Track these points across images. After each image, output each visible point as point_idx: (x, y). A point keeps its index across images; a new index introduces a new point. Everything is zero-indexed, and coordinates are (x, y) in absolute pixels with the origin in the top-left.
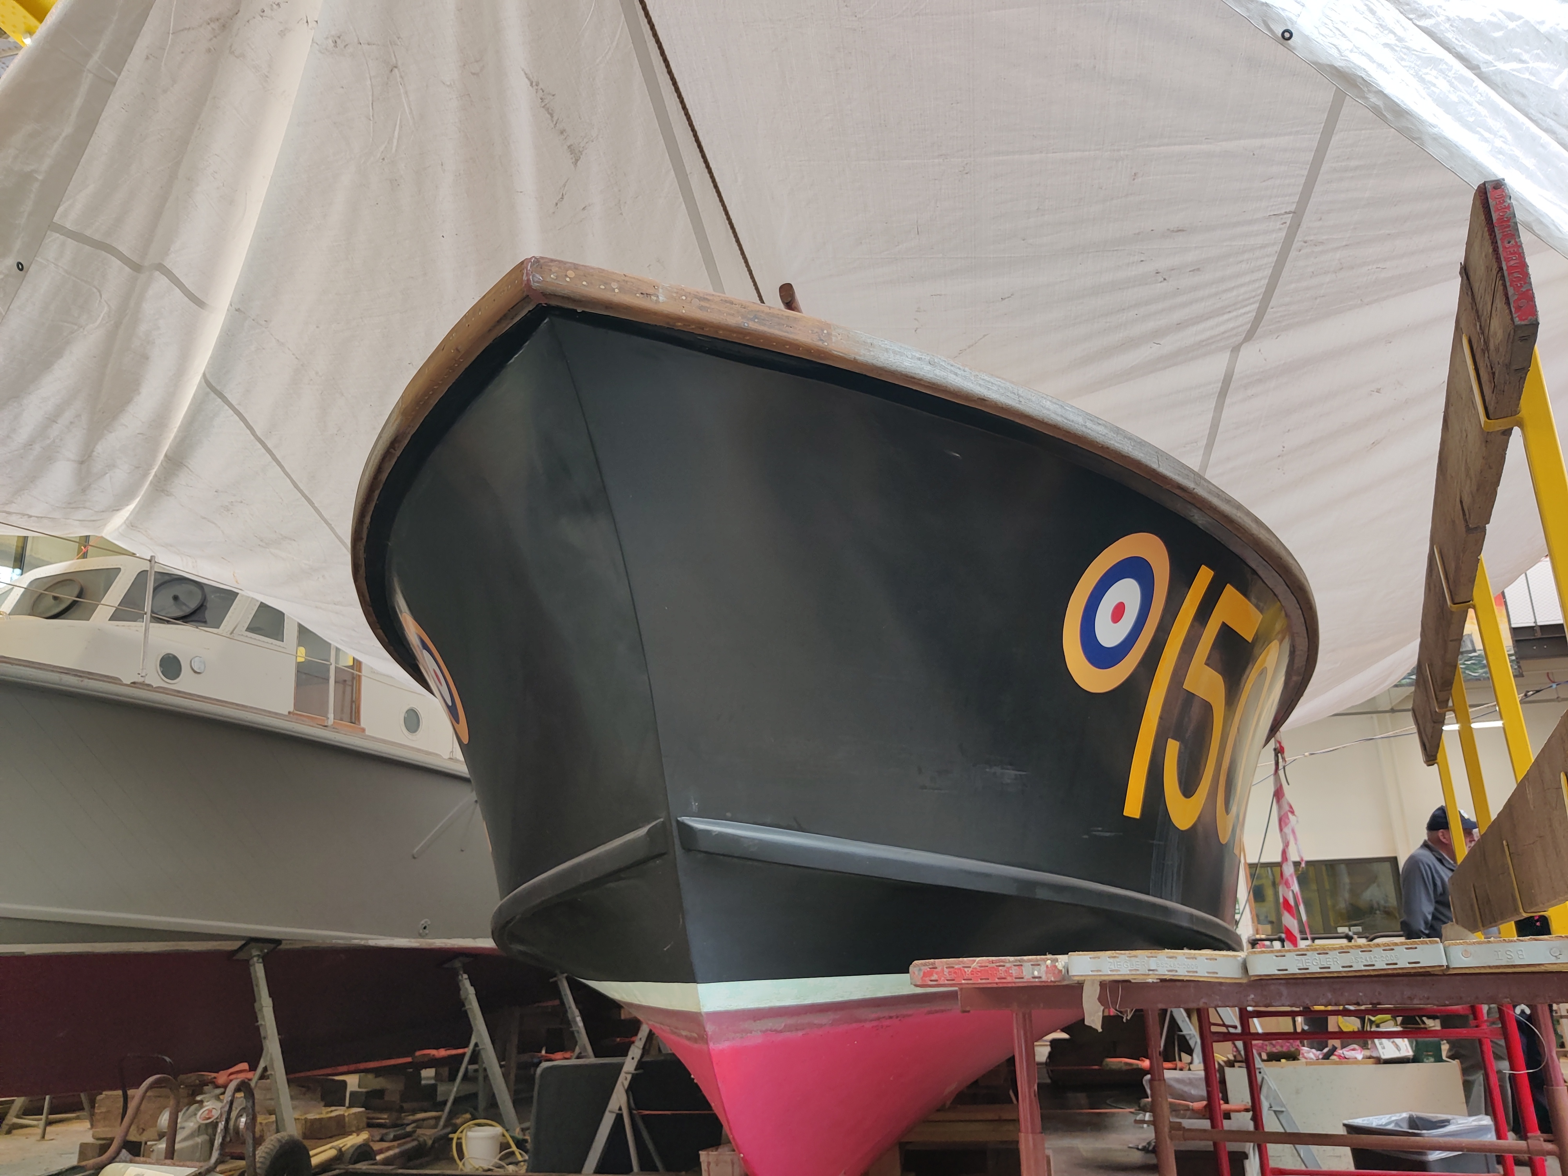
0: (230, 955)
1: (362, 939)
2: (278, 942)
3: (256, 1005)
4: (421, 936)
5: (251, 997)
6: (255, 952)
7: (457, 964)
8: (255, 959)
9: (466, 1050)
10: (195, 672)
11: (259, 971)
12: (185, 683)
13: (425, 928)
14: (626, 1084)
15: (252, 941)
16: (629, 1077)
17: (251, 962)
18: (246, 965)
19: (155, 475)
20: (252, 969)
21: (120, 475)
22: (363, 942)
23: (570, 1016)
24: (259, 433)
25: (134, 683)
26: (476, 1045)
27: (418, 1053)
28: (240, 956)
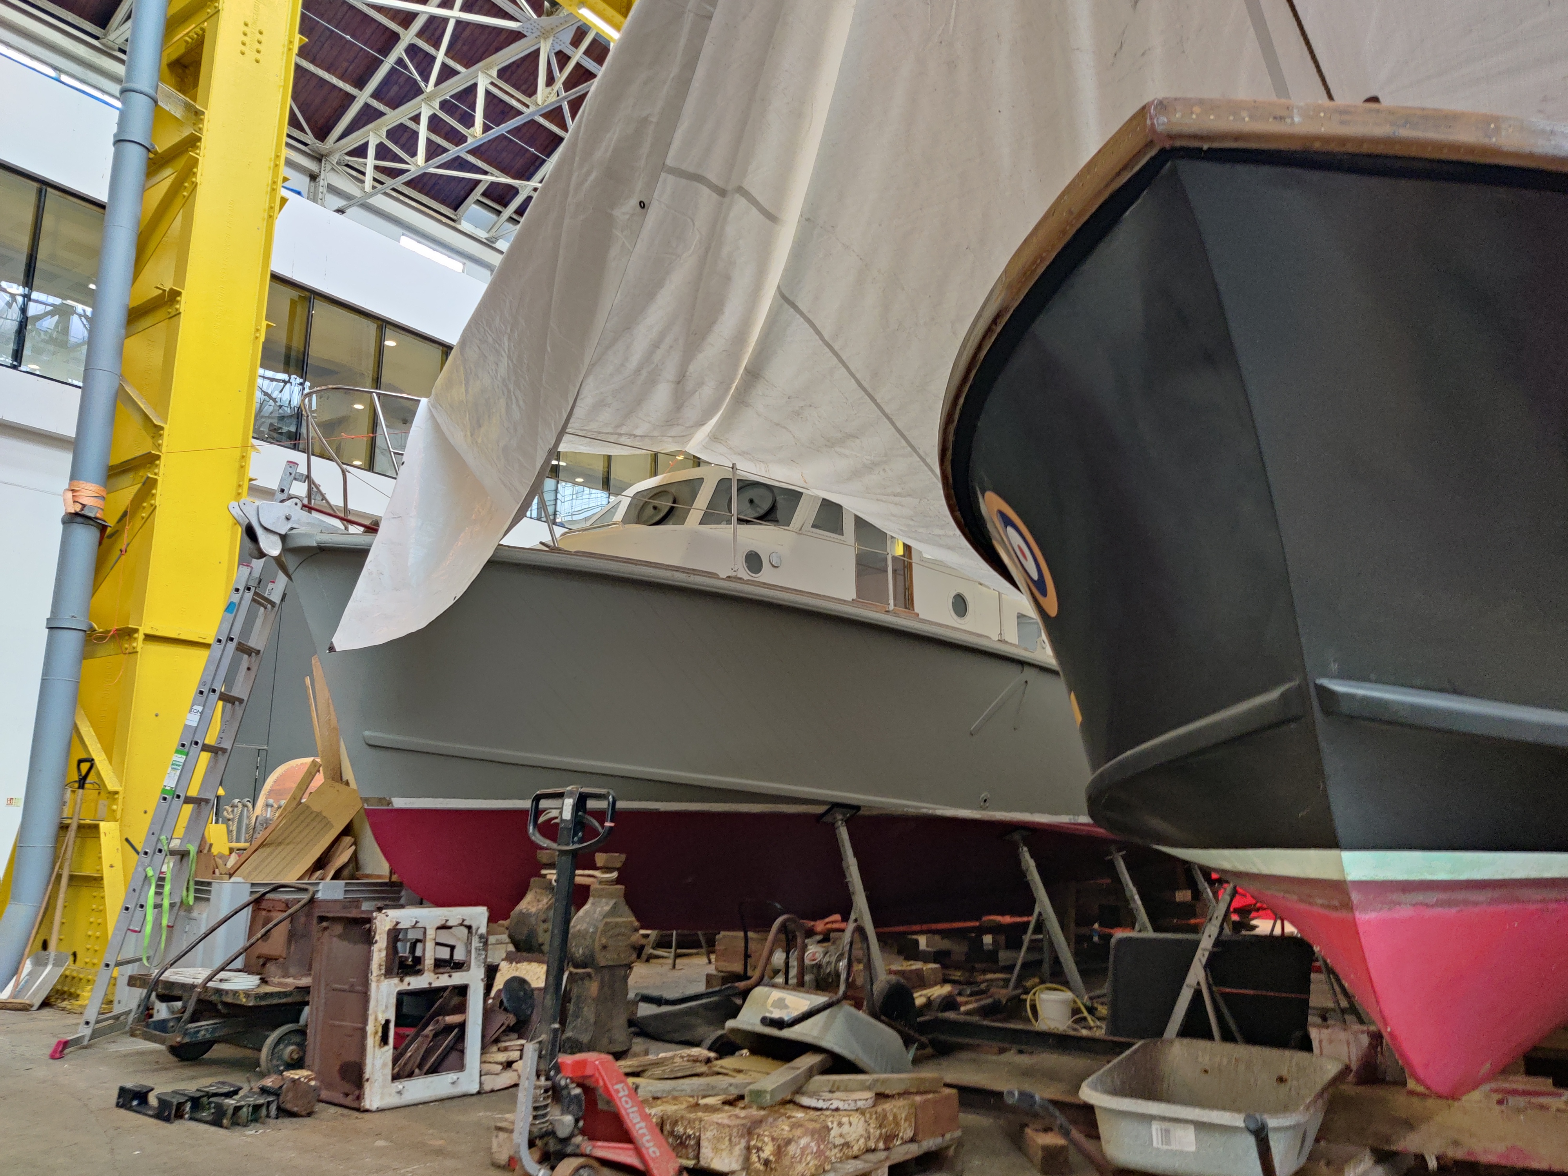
0: (819, 817)
1: (929, 809)
2: (858, 808)
3: (844, 864)
4: (982, 808)
5: (839, 857)
6: (839, 817)
7: (1017, 836)
8: (840, 822)
9: (1030, 918)
10: (774, 566)
11: (843, 833)
12: (766, 575)
13: (985, 801)
14: (1204, 961)
15: (836, 806)
16: (1207, 954)
17: (836, 825)
18: (832, 827)
19: (737, 388)
20: (837, 831)
21: (707, 391)
22: (930, 812)
23: (1128, 894)
24: (826, 337)
25: (729, 577)
26: (1040, 914)
27: (985, 918)
28: (827, 819)
